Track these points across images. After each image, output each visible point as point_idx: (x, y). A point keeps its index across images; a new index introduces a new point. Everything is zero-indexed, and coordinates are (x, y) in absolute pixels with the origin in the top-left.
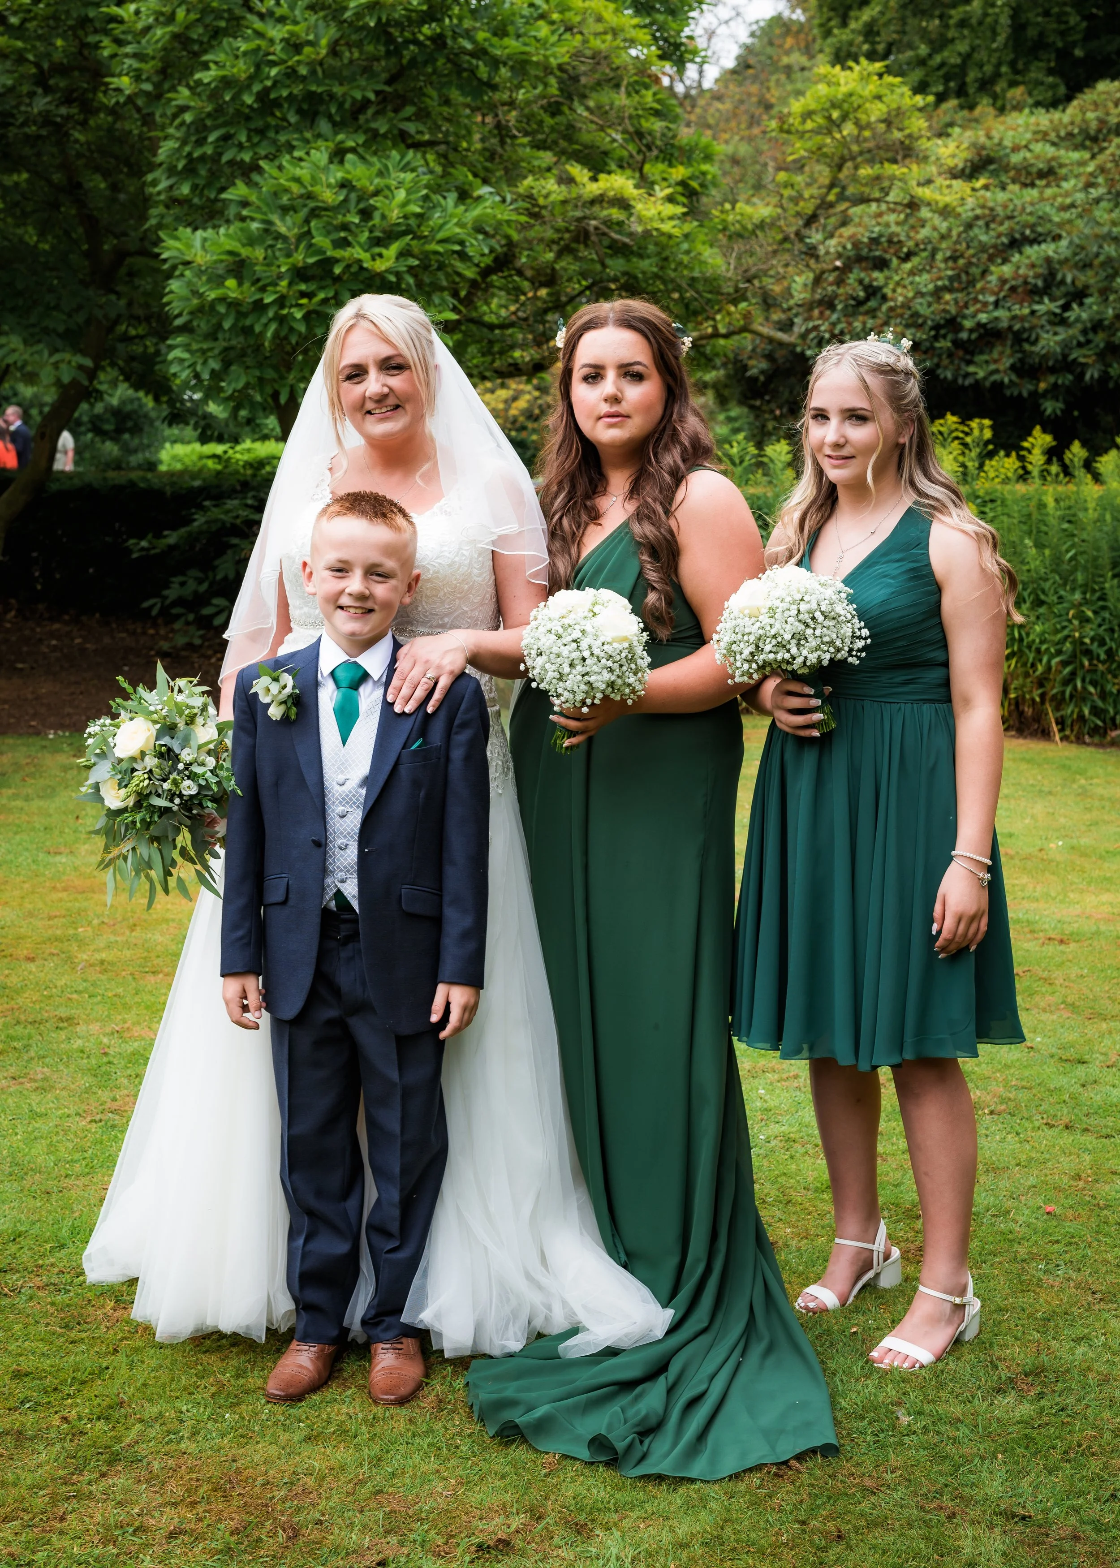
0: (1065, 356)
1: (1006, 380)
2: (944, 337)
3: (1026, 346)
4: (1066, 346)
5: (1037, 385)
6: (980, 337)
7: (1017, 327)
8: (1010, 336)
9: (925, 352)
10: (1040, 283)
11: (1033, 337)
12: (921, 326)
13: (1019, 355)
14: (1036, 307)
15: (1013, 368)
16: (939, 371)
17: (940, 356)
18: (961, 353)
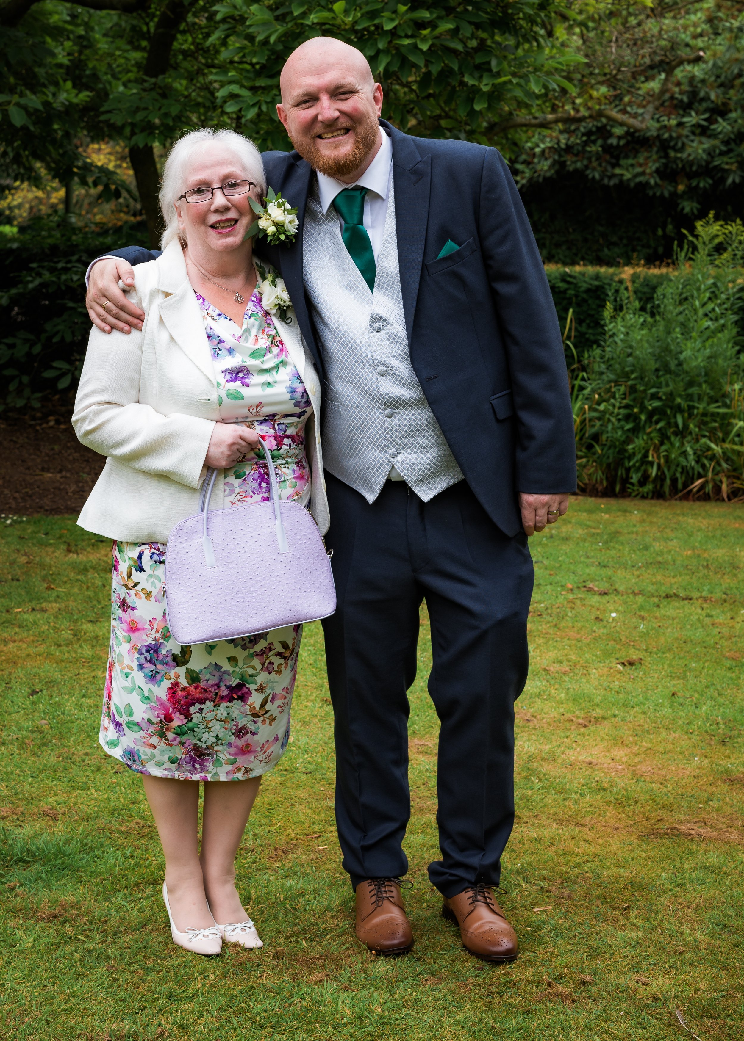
0: (708, 163)
1: (652, 182)
2: (594, 142)
3: (672, 154)
4: (710, 153)
5: (676, 187)
6: (628, 143)
7: (666, 136)
8: (657, 143)
9: (576, 155)
10: (685, 99)
11: (680, 144)
12: (574, 131)
13: (664, 161)
14: (685, 119)
15: (657, 171)
16: (588, 172)
17: (589, 159)
18: (608, 157)
